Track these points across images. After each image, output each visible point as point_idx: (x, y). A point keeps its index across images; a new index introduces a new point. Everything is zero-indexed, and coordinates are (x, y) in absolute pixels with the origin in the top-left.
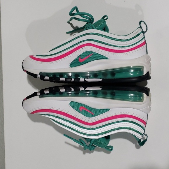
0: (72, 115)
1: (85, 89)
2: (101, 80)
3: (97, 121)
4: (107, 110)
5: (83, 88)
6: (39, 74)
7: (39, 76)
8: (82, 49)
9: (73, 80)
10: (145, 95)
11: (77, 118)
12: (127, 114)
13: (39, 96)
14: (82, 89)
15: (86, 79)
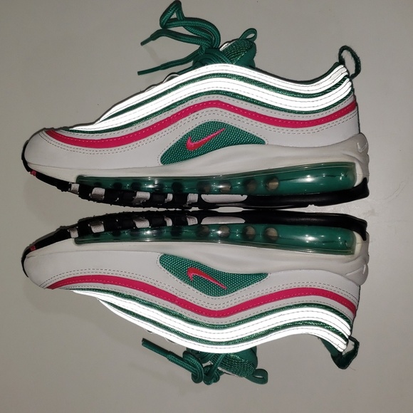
0: (168, 291)
1: (200, 221)
2: (245, 197)
3: (234, 305)
4: (260, 276)
5: (196, 219)
6: (74, 181)
7: (76, 187)
8: (196, 116)
9: (170, 197)
10: (358, 237)
11: (181, 297)
12: (312, 287)
13: (75, 238)
14: (192, 221)
15: (204, 196)
